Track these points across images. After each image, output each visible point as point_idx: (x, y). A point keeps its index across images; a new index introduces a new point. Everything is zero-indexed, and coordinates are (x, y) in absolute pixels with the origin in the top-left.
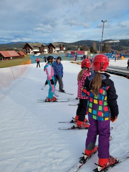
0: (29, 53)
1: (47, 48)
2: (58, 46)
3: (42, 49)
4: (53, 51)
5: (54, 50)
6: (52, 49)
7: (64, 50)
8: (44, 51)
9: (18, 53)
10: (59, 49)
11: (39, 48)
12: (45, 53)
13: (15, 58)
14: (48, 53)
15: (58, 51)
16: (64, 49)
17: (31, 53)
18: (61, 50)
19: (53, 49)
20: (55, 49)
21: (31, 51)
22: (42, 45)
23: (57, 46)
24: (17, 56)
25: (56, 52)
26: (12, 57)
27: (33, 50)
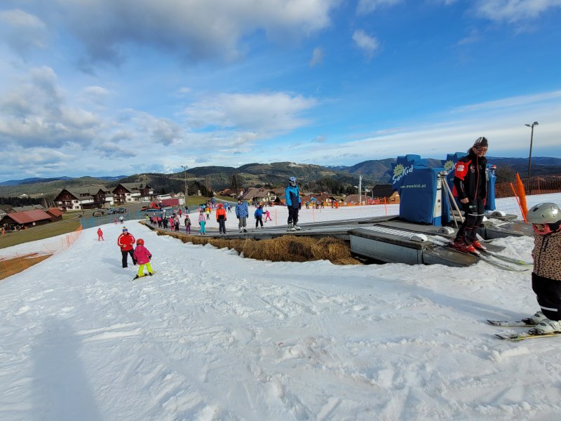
0: (71, 208)
1: (112, 194)
2: (137, 189)
3: (101, 199)
4: (127, 199)
5: (128, 197)
6: (124, 195)
7: (151, 195)
8: (105, 202)
9: (47, 212)
10: (139, 194)
11: (95, 197)
12: (106, 205)
13: (40, 222)
14: (115, 202)
15: (137, 198)
16: (151, 193)
17: (74, 209)
18: (143, 195)
19: (126, 194)
20: (129, 195)
21: (75, 205)
22: (101, 190)
24: (45, 218)
25: (133, 200)
26: (36, 222)
27: (79, 203)
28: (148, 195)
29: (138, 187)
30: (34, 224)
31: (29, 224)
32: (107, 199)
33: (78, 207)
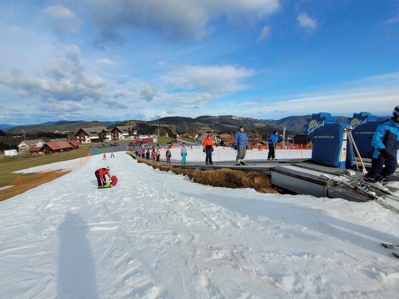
0: (84, 141)
1: (110, 133)
3: (103, 136)
4: (119, 137)
5: (120, 136)
6: (118, 134)
7: (135, 135)
8: (105, 138)
9: (70, 143)
10: (128, 134)
11: (99, 135)
12: (107, 141)
13: (65, 150)
14: (112, 139)
15: (126, 137)
16: (135, 133)
17: (86, 142)
18: (130, 135)
19: (119, 134)
20: (121, 134)
21: (87, 139)
22: (103, 130)
23: (124, 130)
24: (68, 147)
25: (123, 138)
26: (63, 149)
27: (90, 138)
28: (133, 135)
29: (127, 130)
30: (62, 150)
31: (59, 151)
32: (107, 137)
33: (89, 141)
